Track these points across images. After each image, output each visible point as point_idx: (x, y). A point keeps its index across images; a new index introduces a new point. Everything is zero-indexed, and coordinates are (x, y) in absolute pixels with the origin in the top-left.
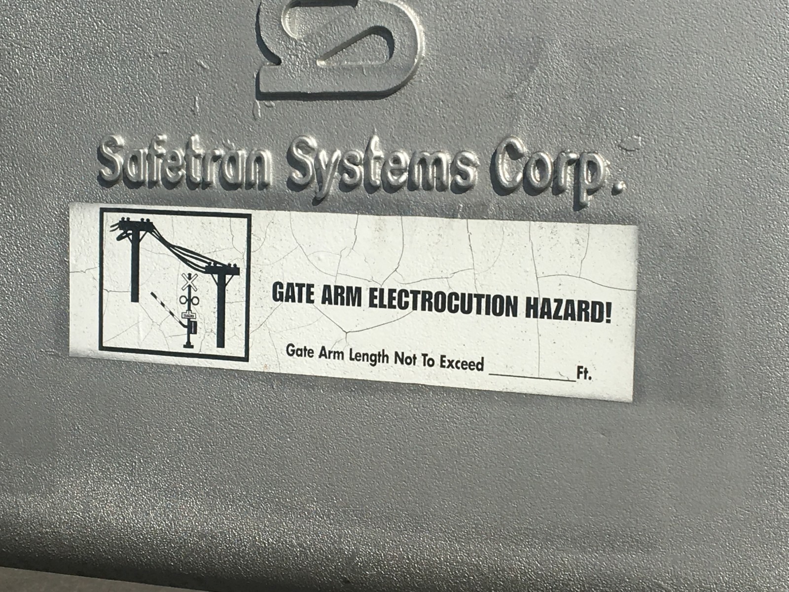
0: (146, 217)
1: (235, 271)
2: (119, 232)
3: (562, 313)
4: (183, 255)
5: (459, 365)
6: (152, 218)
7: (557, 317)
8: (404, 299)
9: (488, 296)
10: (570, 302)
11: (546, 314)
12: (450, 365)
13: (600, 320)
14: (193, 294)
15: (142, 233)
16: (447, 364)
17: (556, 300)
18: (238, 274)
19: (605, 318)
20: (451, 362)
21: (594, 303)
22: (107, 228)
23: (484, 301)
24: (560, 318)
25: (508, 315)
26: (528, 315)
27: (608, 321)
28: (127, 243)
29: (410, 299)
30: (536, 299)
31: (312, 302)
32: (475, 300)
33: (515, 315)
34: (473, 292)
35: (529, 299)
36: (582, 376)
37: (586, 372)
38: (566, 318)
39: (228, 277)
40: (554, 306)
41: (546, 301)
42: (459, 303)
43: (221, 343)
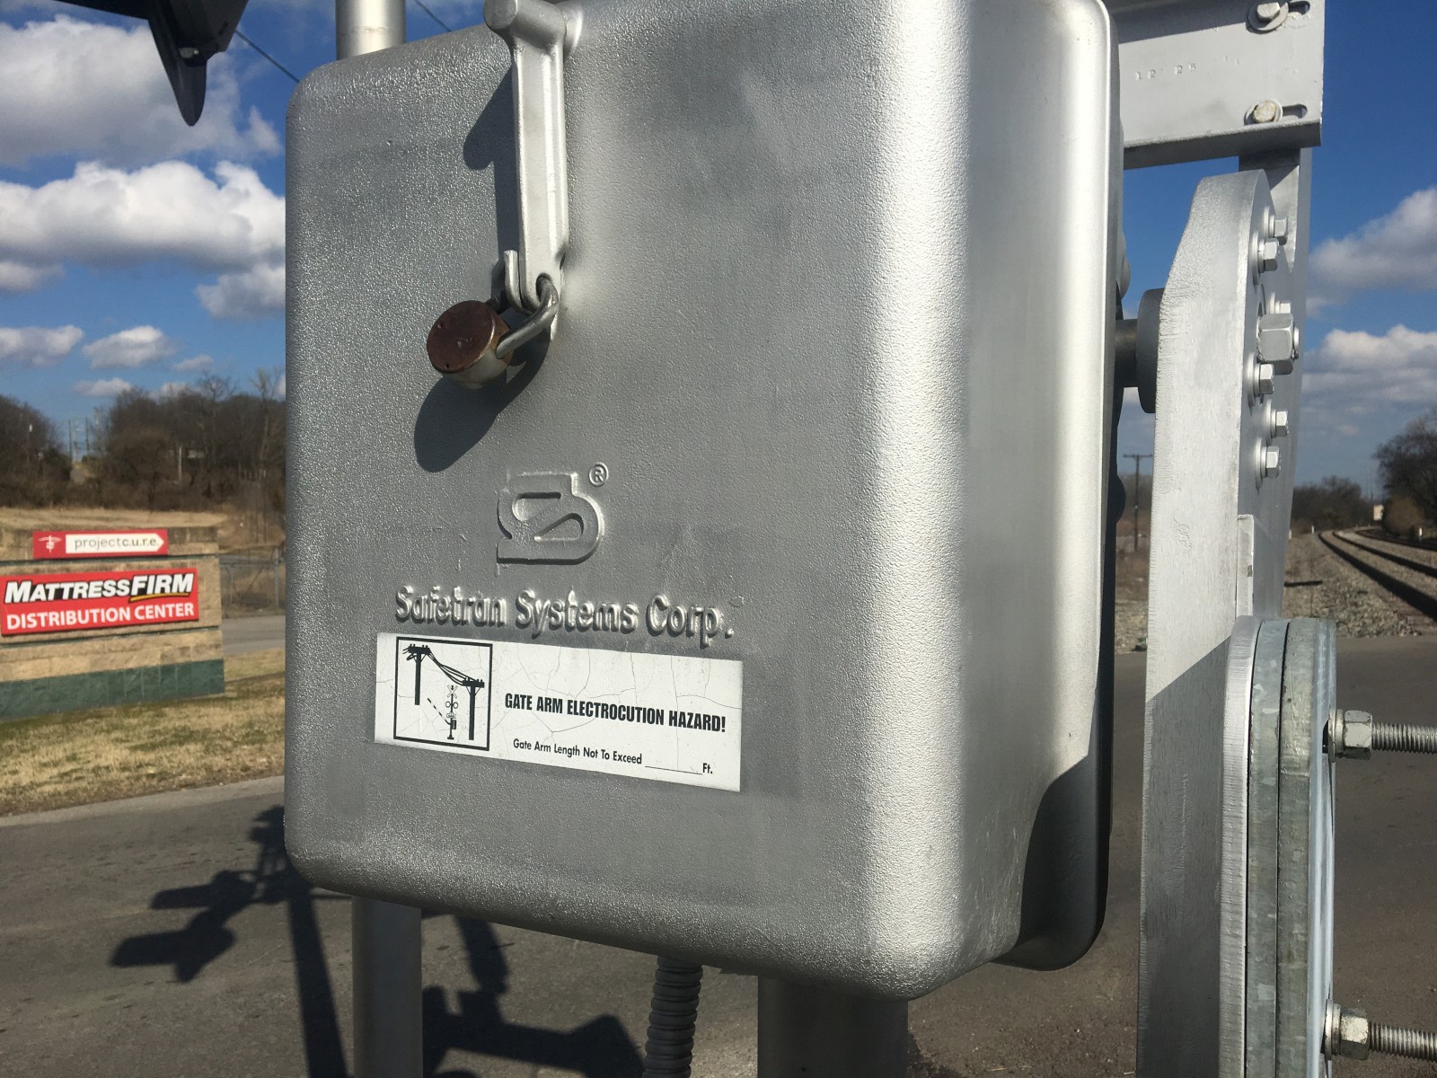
0: (425, 644)
1: (481, 685)
2: (408, 654)
3: (693, 723)
4: (449, 672)
5: (626, 759)
6: (430, 645)
7: (689, 726)
8: (590, 709)
9: (645, 709)
10: (698, 716)
11: (682, 724)
12: (620, 758)
13: (718, 730)
14: (455, 700)
15: (423, 655)
16: (617, 758)
17: (689, 714)
18: (483, 687)
19: (721, 728)
20: (620, 757)
21: (714, 717)
22: (400, 651)
23: (642, 712)
24: (691, 727)
25: (657, 723)
26: (670, 724)
27: (723, 731)
28: (413, 662)
29: (594, 709)
30: (676, 713)
31: (531, 709)
32: (636, 711)
33: (662, 723)
34: (635, 706)
35: (671, 712)
36: (706, 770)
37: (709, 768)
38: (695, 728)
39: (477, 689)
40: (687, 717)
41: (682, 714)
42: (625, 713)
43: (471, 737)
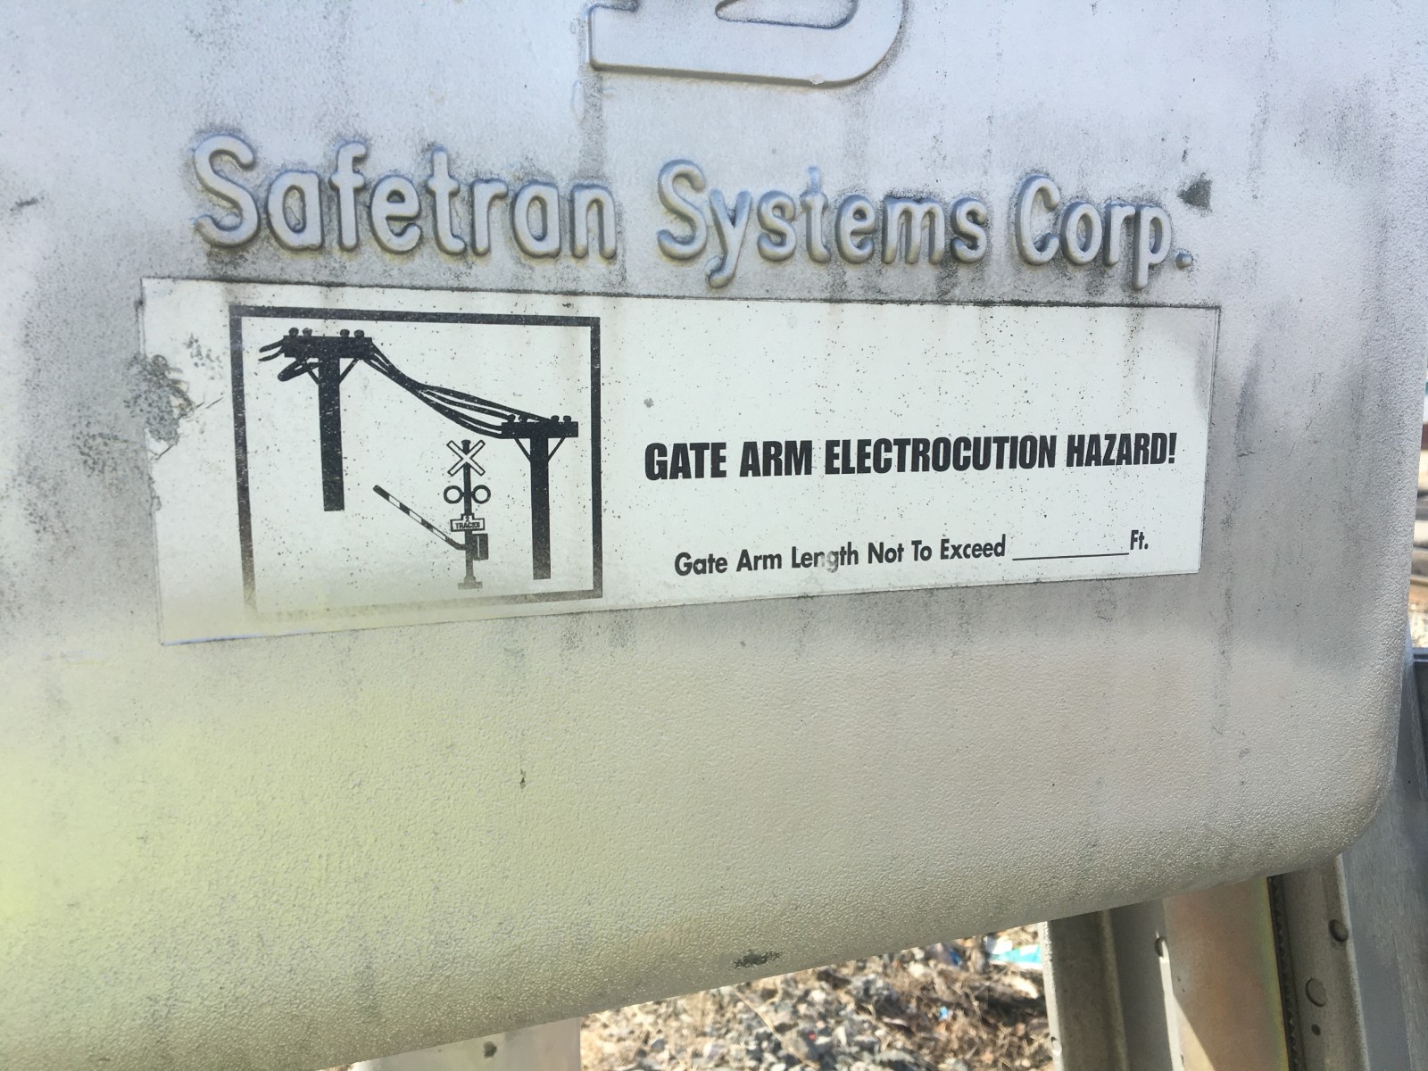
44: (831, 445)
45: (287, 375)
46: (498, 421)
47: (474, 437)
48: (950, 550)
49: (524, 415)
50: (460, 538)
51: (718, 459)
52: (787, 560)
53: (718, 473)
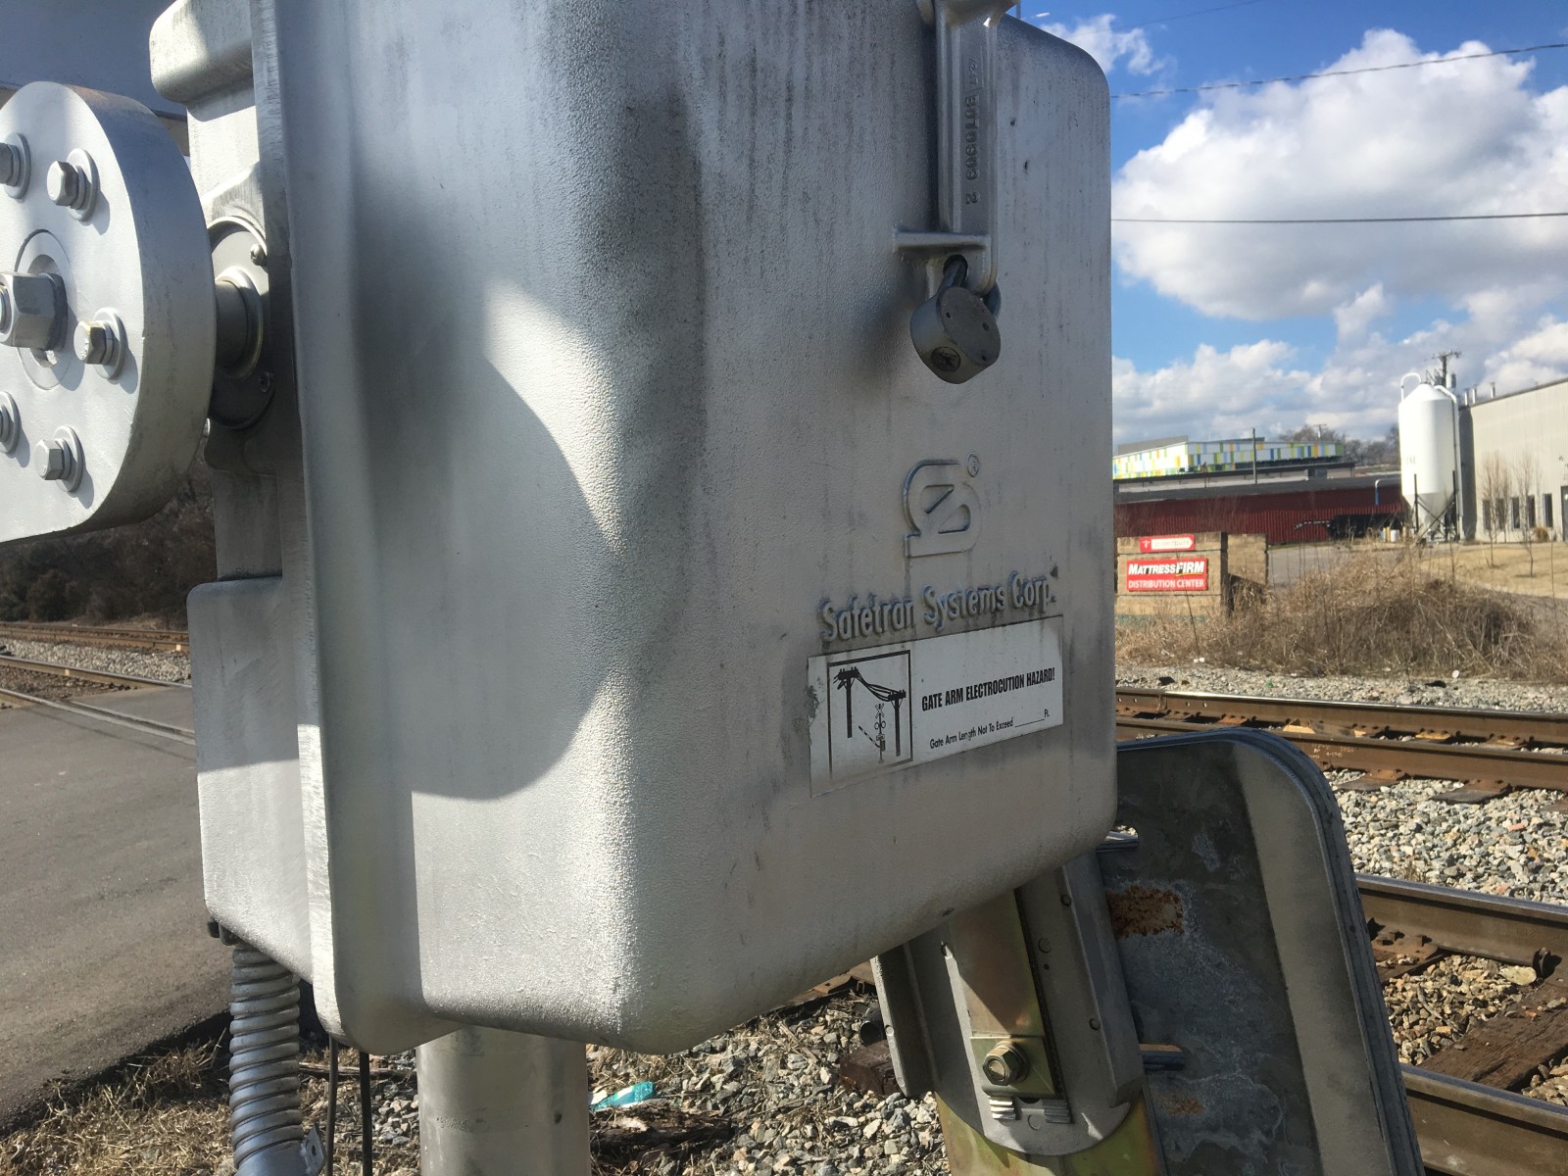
44: (968, 688)
45: (839, 687)
46: (887, 695)
47: (881, 702)
48: (1000, 726)
49: (893, 691)
50: (878, 743)
51: (940, 700)
52: (958, 738)
53: (940, 705)
